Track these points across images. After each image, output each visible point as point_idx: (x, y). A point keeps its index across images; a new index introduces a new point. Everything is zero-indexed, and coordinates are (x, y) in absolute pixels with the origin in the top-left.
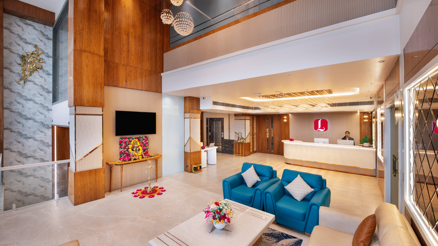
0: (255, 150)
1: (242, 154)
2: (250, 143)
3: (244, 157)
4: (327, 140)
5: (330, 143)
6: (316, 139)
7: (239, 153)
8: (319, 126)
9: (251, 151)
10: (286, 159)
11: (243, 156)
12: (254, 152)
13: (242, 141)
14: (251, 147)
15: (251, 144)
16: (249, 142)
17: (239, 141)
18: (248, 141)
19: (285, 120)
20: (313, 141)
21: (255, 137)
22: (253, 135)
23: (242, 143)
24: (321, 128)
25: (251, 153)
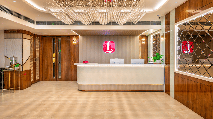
0: (38, 78)
1: (17, 86)
2: (30, 70)
3: (20, 91)
4: (123, 60)
5: (125, 62)
6: (111, 60)
7: (12, 87)
8: (108, 48)
9: (32, 80)
10: (79, 86)
11: (18, 89)
12: (36, 81)
13: (16, 68)
14: (32, 76)
15: (32, 71)
16: (29, 68)
17: (11, 69)
18: (27, 67)
19: (75, 43)
20: (108, 62)
21: (38, 62)
22: (35, 60)
23: (17, 72)
24: (110, 50)
25: (32, 83)
